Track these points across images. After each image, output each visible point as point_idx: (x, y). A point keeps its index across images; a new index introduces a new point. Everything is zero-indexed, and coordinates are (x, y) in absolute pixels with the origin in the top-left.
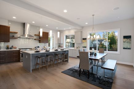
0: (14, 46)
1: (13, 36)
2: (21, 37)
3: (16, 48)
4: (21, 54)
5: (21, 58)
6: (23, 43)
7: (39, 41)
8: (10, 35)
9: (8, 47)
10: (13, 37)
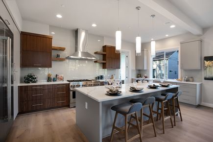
0: (60, 75)
1: (58, 56)
2: (72, 57)
3: (62, 79)
4: (71, 93)
5: (72, 100)
6: (73, 70)
7: (102, 65)
8: (52, 54)
9: (49, 78)
10: (58, 58)
